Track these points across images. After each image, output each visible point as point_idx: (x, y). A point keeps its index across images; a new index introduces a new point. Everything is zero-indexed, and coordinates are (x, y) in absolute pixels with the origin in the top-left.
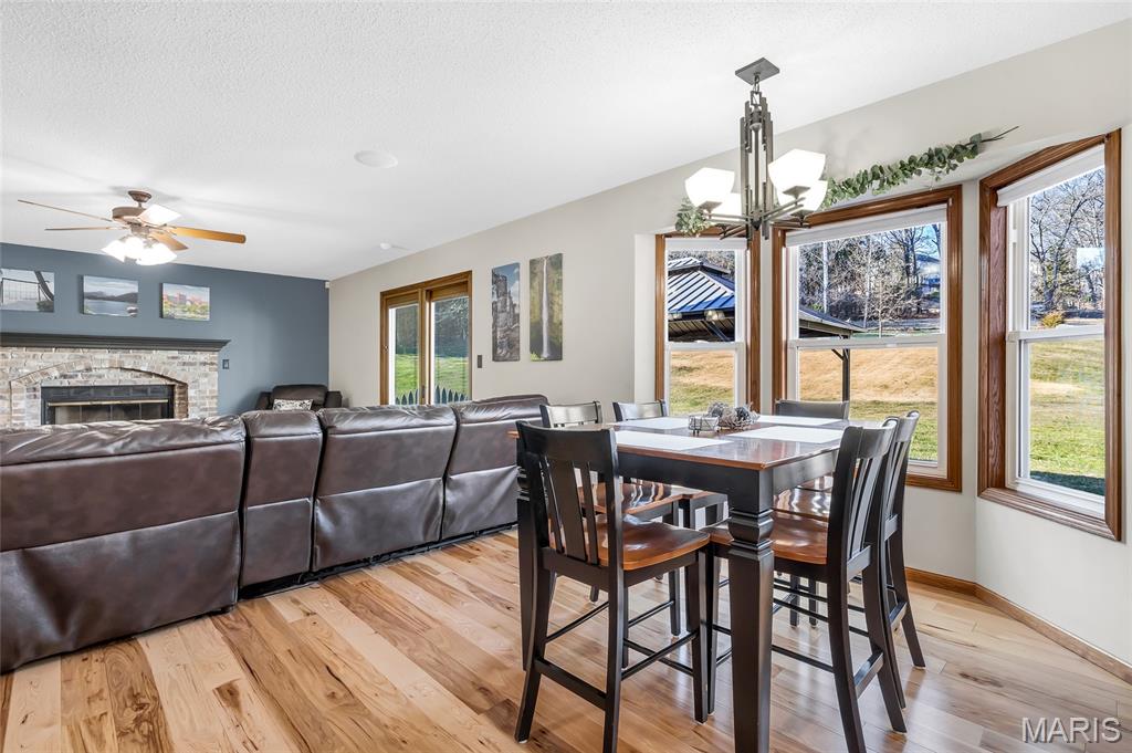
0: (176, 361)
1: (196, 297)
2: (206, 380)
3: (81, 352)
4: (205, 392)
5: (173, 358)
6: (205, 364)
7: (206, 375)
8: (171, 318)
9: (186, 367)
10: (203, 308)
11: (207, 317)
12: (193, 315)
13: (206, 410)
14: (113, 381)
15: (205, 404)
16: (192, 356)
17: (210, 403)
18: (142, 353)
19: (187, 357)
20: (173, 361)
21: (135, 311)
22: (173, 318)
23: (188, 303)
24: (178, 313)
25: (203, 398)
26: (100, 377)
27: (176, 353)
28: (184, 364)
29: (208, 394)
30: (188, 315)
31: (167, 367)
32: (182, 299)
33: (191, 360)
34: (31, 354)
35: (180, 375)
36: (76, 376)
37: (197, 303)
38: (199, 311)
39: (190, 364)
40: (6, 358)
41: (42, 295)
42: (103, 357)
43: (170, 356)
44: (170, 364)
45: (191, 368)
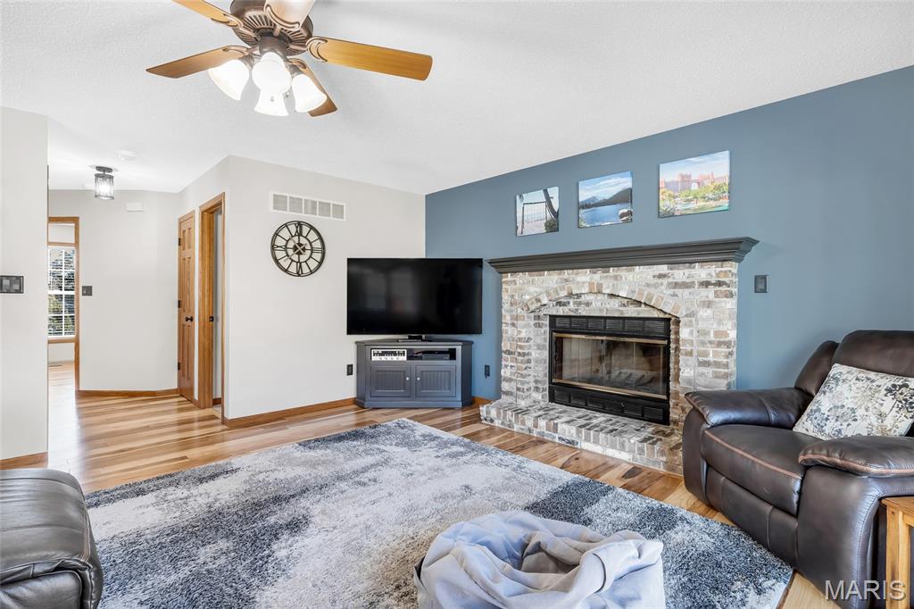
0: (665, 281)
1: (706, 173)
2: (709, 312)
3: (566, 274)
4: (707, 333)
5: (661, 276)
6: (706, 284)
7: (709, 304)
8: (670, 215)
9: (679, 291)
10: (718, 188)
11: (725, 204)
12: (701, 203)
13: (706, 364)
14: (601, 310)
15: (706, 355)
16: (687, 271)
17: (716, 354)
18: (623, 272)
19: (681, 274)
20: (660, 281)
21: (630, 213)
22: (673, 215)
23: (694, 187)
24: (680, 206)
25: (703, 343)
26: (588, 304)
27: (663, 269)
28: (676, 285)
29: (712, 337)
30: (693, 205)
31: (652, 290)
32: (686, 180)
33: (685, 279)
34: (531, 279)
35: (666, 304)
36: (569, 303)
37: (707, 183)
38: (711, 196)
39: (685, 285)
40: (516, 284)
41: (548, 214)
42: (583, 279)
43: (657, 273)
44: (656, 286)
45: (687, 291)
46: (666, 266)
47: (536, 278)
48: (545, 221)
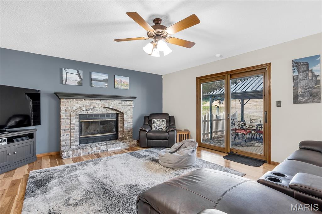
0: (121, 104)
1: (125, 81)
2: (129, 112)
4: (129, 116)
5: (120, 103)
6: (129, 105)
7: (129, 110)
9: (123, 107)
10: (127, 84)
11: (128, 88)
13: (129, 123)
14: (101, 112)
17: (130, 120)
18: (111, 102)
19: (124, 103)
22: (118, 89)
23: (123, 83)
24: (120, 87)
25: (128, 118)
26: (97, 110)
27: (120, 101)
28: (123, 105)
30: (123, 87)
32: (121, 81)
34: (77, 101)
35: (122, 110)
36: (90, 110)
37: (125, 83)
38: (126, 86)
39: (125, 106)
40: (69, 103)
41: (79, 79)
42: (99, 103)
43: (119, 102)
44: (119, 106)
45: (125, 107)
46: (121, 101)
47: (79, 101)
48: (77, 81)
